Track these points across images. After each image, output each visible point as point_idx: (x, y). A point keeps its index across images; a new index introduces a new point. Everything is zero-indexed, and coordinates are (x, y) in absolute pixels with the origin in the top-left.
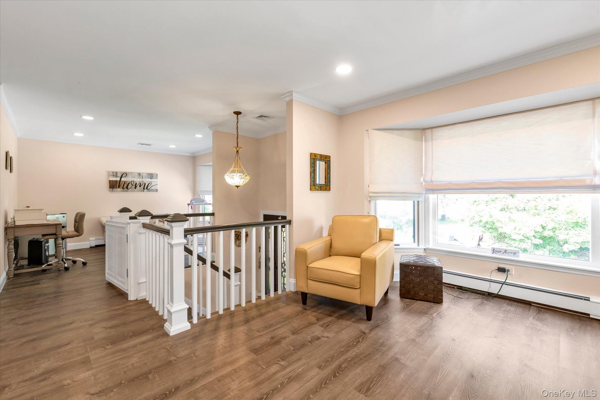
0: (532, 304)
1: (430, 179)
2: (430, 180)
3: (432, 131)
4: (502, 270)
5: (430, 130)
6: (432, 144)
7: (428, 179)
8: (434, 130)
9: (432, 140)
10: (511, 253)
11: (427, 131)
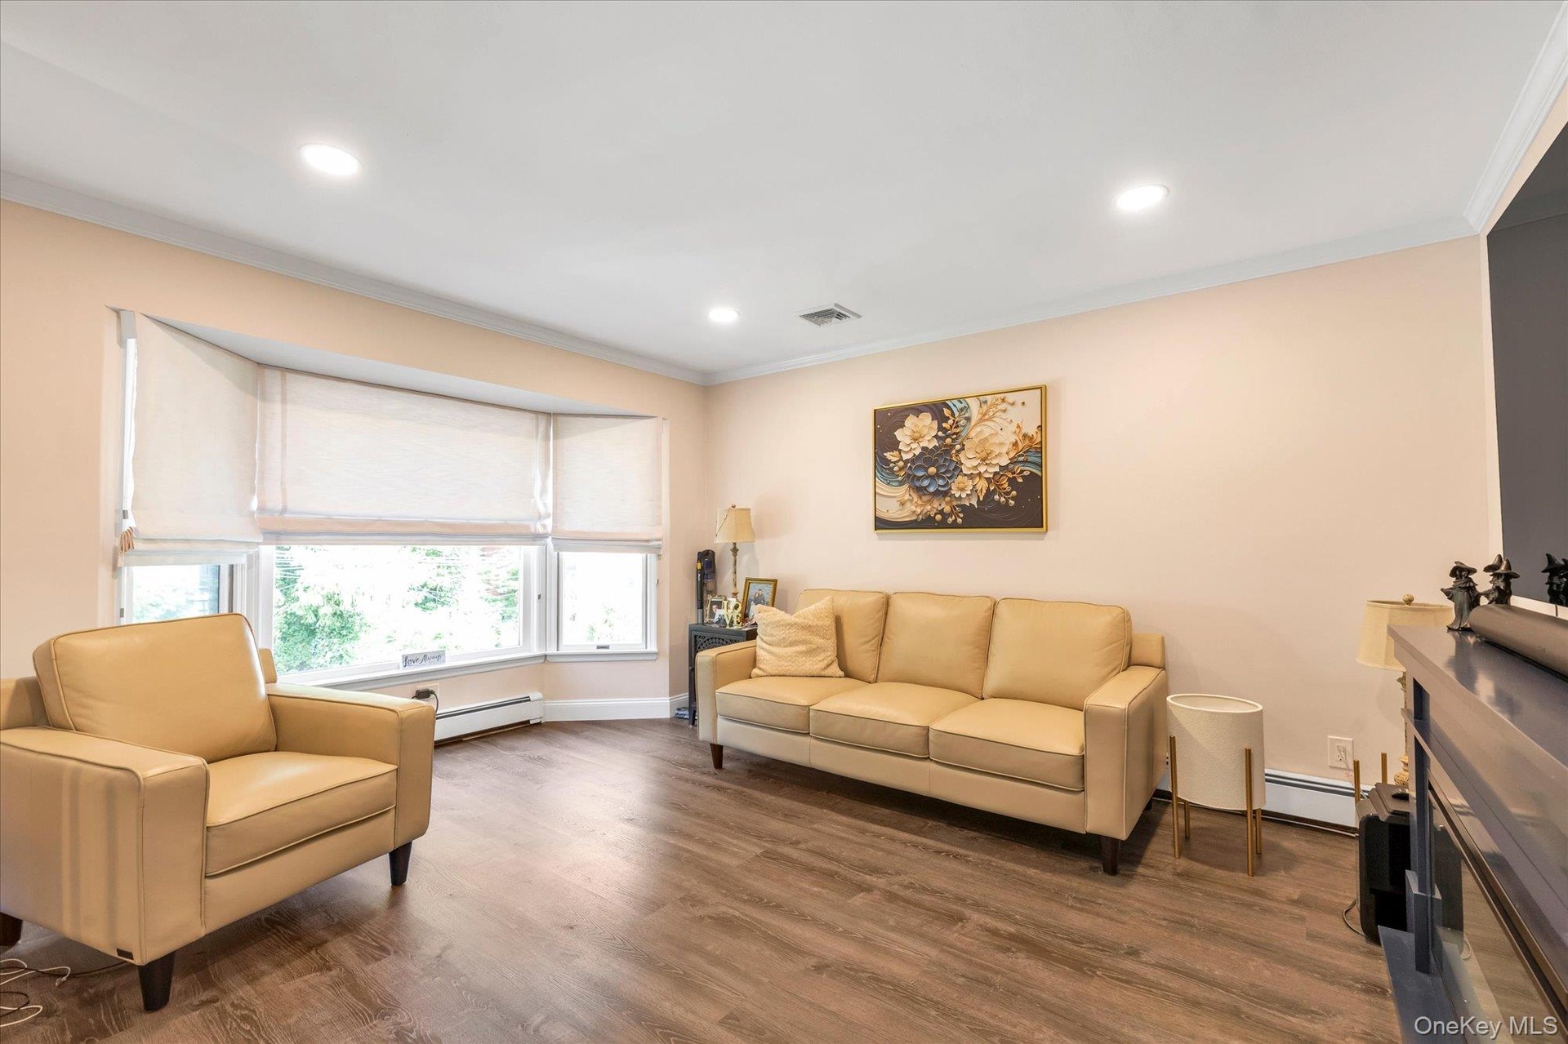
0: (464, 739)
1: (281, 505)
2: (280, 507)
3: (284, 379)
4: (423, 695)
5: (278, 373)
6: (284, 412)
7: (275, 503)
8: (289, 375)
9: (284, 401)
10: (434, 658)
11: (267, 372)
